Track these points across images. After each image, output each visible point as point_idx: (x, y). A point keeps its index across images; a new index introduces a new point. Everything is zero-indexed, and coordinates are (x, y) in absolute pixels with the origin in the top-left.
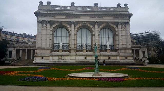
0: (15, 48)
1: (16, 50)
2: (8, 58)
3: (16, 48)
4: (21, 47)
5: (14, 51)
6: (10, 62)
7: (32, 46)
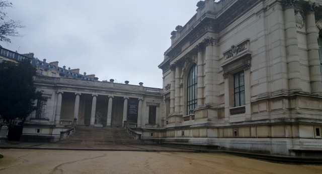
0: (59, 91)
1: (60, 96)
2: (31, 119)
3: (62, 91)
4: (78, 89)
5: (53, 97)
6: (38, 131)
7: (111, 88)
